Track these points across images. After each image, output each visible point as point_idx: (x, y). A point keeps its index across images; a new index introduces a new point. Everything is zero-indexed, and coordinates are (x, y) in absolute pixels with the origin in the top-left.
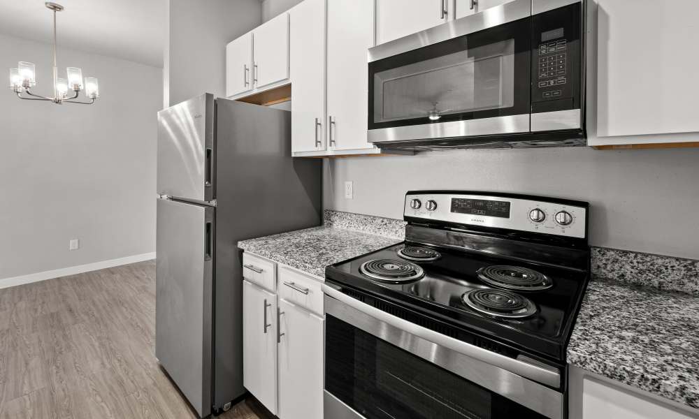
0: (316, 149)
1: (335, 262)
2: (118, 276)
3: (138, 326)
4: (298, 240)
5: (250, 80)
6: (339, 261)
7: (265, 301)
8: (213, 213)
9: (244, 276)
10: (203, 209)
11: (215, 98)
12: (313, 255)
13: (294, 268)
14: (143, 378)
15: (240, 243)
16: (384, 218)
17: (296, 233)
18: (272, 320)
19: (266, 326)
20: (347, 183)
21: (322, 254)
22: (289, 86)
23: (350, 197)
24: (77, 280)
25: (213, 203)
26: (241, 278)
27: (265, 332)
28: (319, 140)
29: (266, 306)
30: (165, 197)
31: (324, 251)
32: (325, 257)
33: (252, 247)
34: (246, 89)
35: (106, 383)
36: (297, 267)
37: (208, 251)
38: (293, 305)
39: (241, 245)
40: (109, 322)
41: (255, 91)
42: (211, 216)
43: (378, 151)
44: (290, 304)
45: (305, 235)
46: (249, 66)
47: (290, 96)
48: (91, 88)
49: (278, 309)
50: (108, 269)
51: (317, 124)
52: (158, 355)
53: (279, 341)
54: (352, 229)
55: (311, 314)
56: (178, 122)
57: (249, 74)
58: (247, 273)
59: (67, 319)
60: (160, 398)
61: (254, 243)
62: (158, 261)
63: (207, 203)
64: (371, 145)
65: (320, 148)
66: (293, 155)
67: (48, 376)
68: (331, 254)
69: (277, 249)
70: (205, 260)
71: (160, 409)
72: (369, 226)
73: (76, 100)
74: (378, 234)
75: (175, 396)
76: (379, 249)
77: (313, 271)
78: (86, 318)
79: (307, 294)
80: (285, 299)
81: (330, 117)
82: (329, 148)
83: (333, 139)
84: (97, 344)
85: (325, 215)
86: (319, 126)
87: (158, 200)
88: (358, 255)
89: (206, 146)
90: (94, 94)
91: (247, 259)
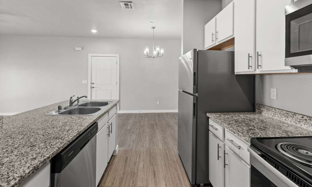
0: (248, 70)
1: (258, 136)
2: (169, 116)
3: (173, 136)
4: (237, 118)
5: (214, 39)
6: (261, 137)
7: (218, 145)
8: (196, 99)
9: (209, 129)
10: (192, 97)
11: (197, 50)
12: (244, 128)
13: (233, 133)
14: (173, 156)
15: (207, 114)
16: (304, 115)
17: (237, 114)
18: (221, 154)
19: (218, 157)
20: (272, 89)
21: (251, 129)
22: (234, 39)
23: (275, 98)
24: (159, 114)
25: (197, 95)
26: (208, 130)
27: (218, 159)
28: (250, 65)
29: (218, 147)
30: (181, 90)
31: (252, 128)
32: (252, 131)
33: (213, 117)
34: (213, 44)
35: (163, 153)
36: (234, 133)
37: (194, 114)
38: (233, 152)
39: (208, 115)
40: (166, 132)
41: (217, 44)
42: (196, 100)
43: (296, 71)
44: (231, 150)
45: (242, 116)
46: (214, 33)
47: (234, 43)
48: (162, 51)
49: (224, 151)
50: (167, 113)
51: (249, 57)
52: (178, 150)
53: (225, 167)
54: (276, 118)
55: (242, 161)
56: (187, 60)
57: (214, 36)
58: (210, 128)
59: (155, 127)
60: (178, 167)
61: (214, 115)
62: (179, 114)
63: (194, 94)
64: (288, 68)
65: (251, 70)
66: (236, 74)
67: (150, 144)
68: (257, 131)
69: (225, 121)
70: (193, 118)
71: (177, 172)
72: (290, 119)
73: (158, 56)
74: (298, 125)
75: (183, 169)
76: (297, 136)
77: (243, 137)
78: (160, 128)
79: (239, 149)
80: (228, 147)
81: (258, 52)
82: (257, 70)
83: (259, 64)
84: (162, 138)
85: (257, 107)
86: (250, 58)
87: (179, 91)
88: (277, 136)
89: (194, 71)
90: (163, 54)
91: (211, 122)
